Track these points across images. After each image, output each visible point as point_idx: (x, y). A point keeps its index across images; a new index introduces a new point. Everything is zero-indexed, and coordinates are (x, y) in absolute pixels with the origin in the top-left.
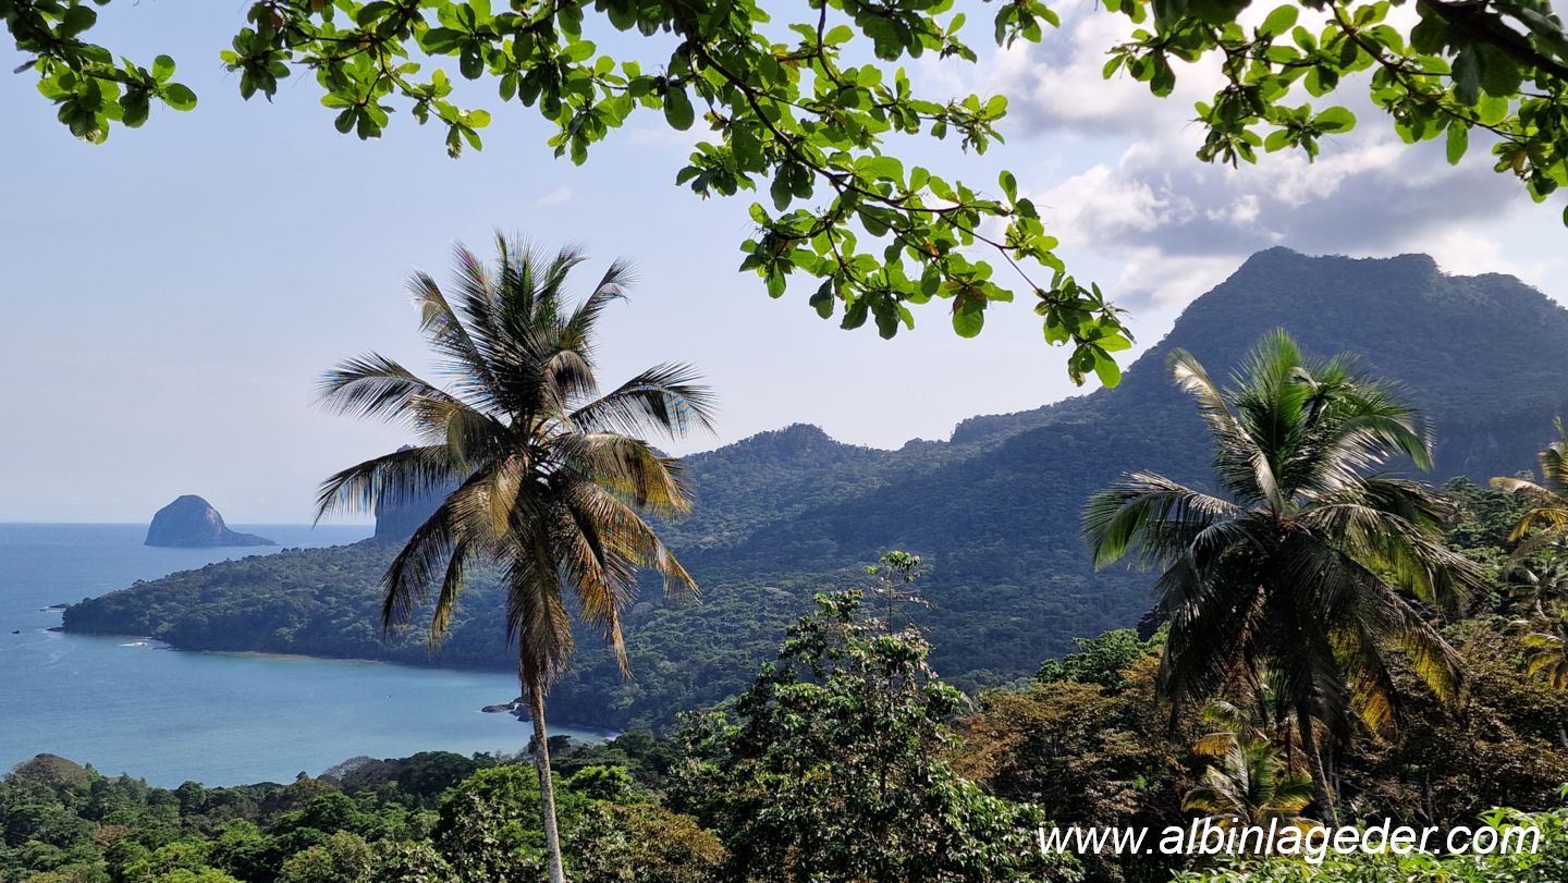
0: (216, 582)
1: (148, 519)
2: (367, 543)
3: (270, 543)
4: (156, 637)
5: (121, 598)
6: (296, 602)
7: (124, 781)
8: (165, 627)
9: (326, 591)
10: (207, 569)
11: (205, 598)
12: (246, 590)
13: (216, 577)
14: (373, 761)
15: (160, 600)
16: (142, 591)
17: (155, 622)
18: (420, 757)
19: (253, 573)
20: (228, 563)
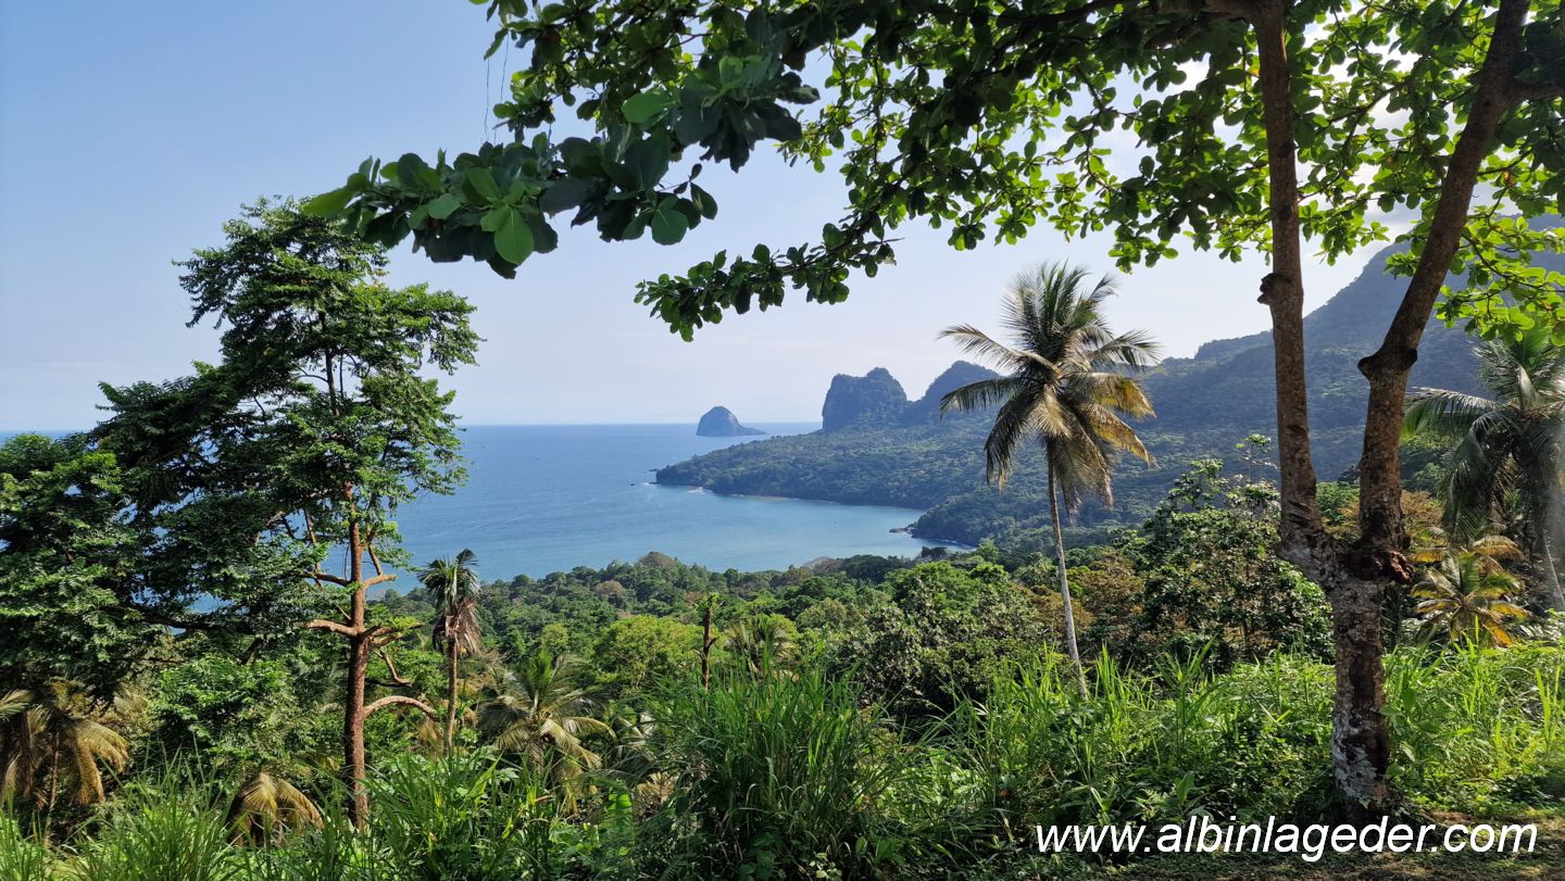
0: (735, 456)
1: (697, 421)
2: (818, 433)
3: (763, 433)
4: (705, 488)
5: (686, 465)
6: (779, 467)
7: (695, 568)
8: (710, 482)
9: (797, 461)
10: (731, 449)
11: (732, 465)
12: (753, 461)
13: (737, 454)
14: (831, 560)
15: (707, 466)
16: (697, 461)
17: (704, 479)
18: (857, 558)
19: (757, 450)
20: (742, 445)
